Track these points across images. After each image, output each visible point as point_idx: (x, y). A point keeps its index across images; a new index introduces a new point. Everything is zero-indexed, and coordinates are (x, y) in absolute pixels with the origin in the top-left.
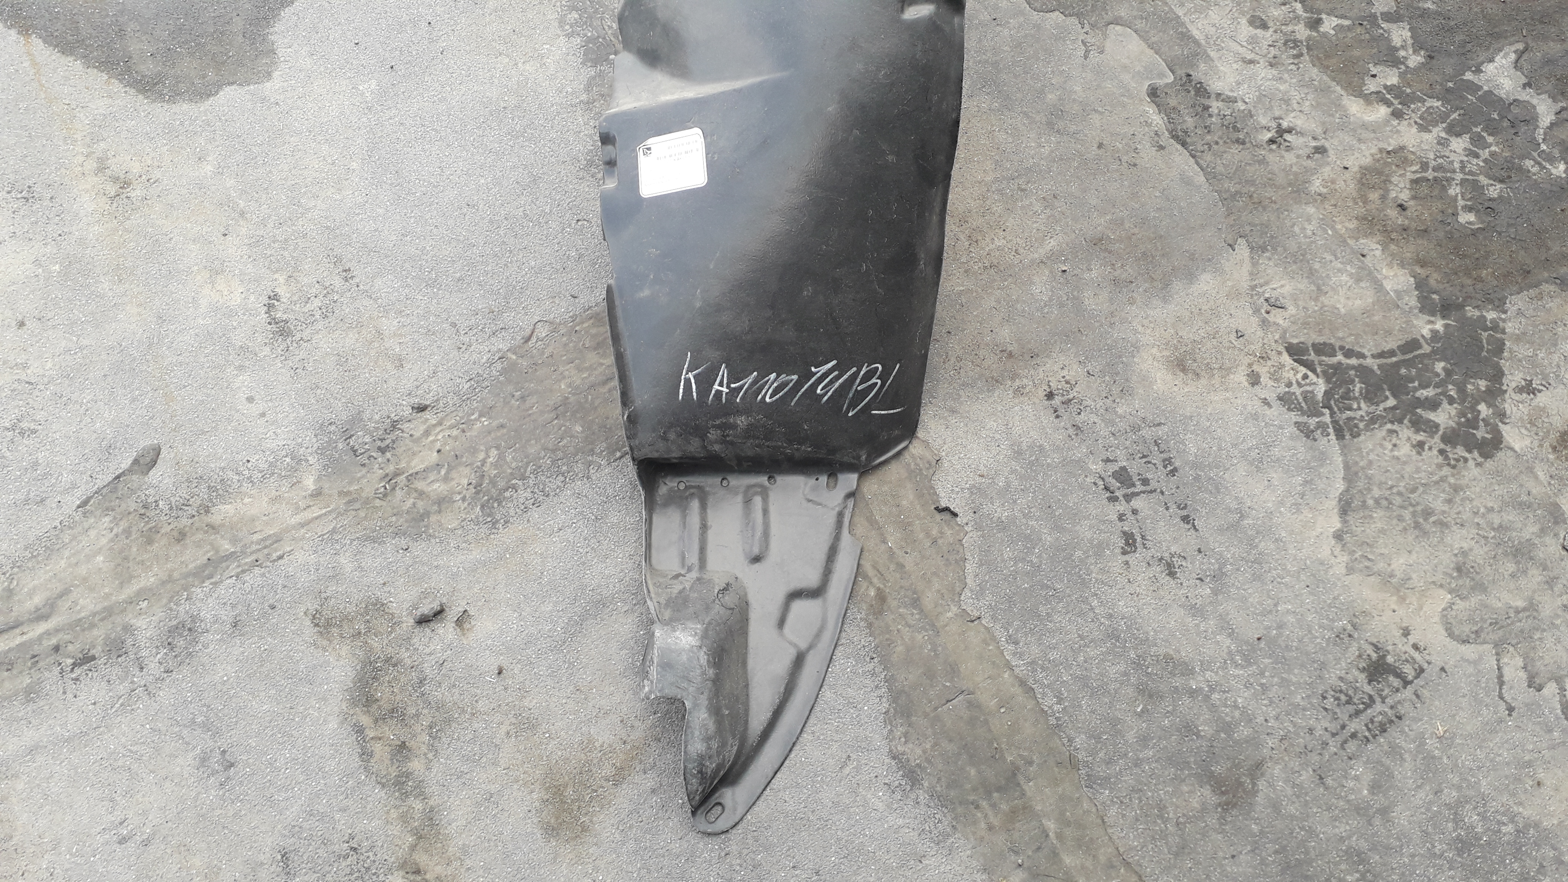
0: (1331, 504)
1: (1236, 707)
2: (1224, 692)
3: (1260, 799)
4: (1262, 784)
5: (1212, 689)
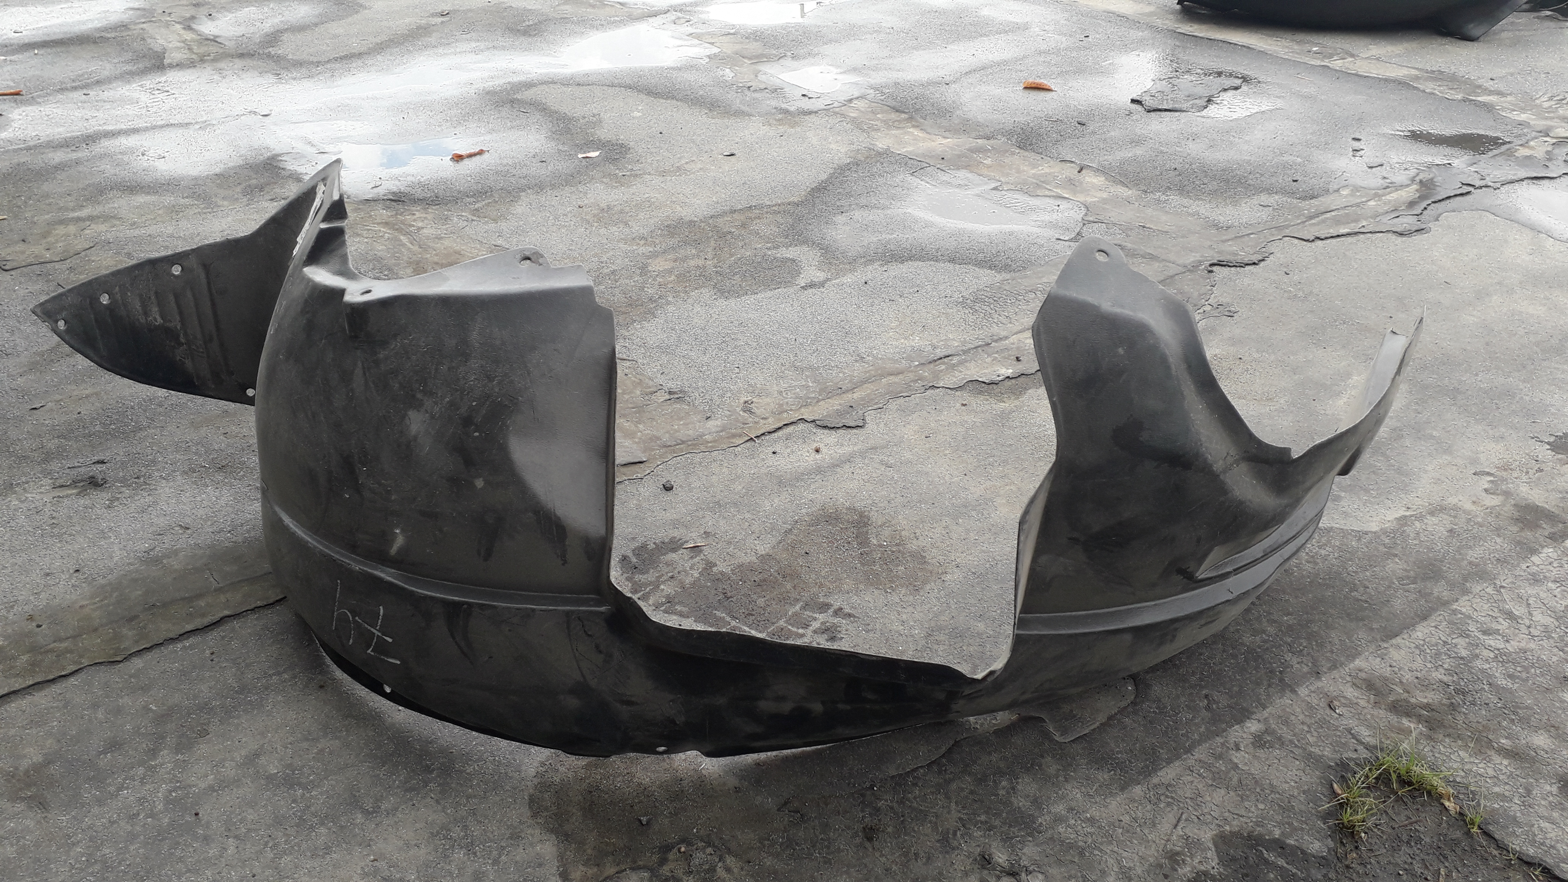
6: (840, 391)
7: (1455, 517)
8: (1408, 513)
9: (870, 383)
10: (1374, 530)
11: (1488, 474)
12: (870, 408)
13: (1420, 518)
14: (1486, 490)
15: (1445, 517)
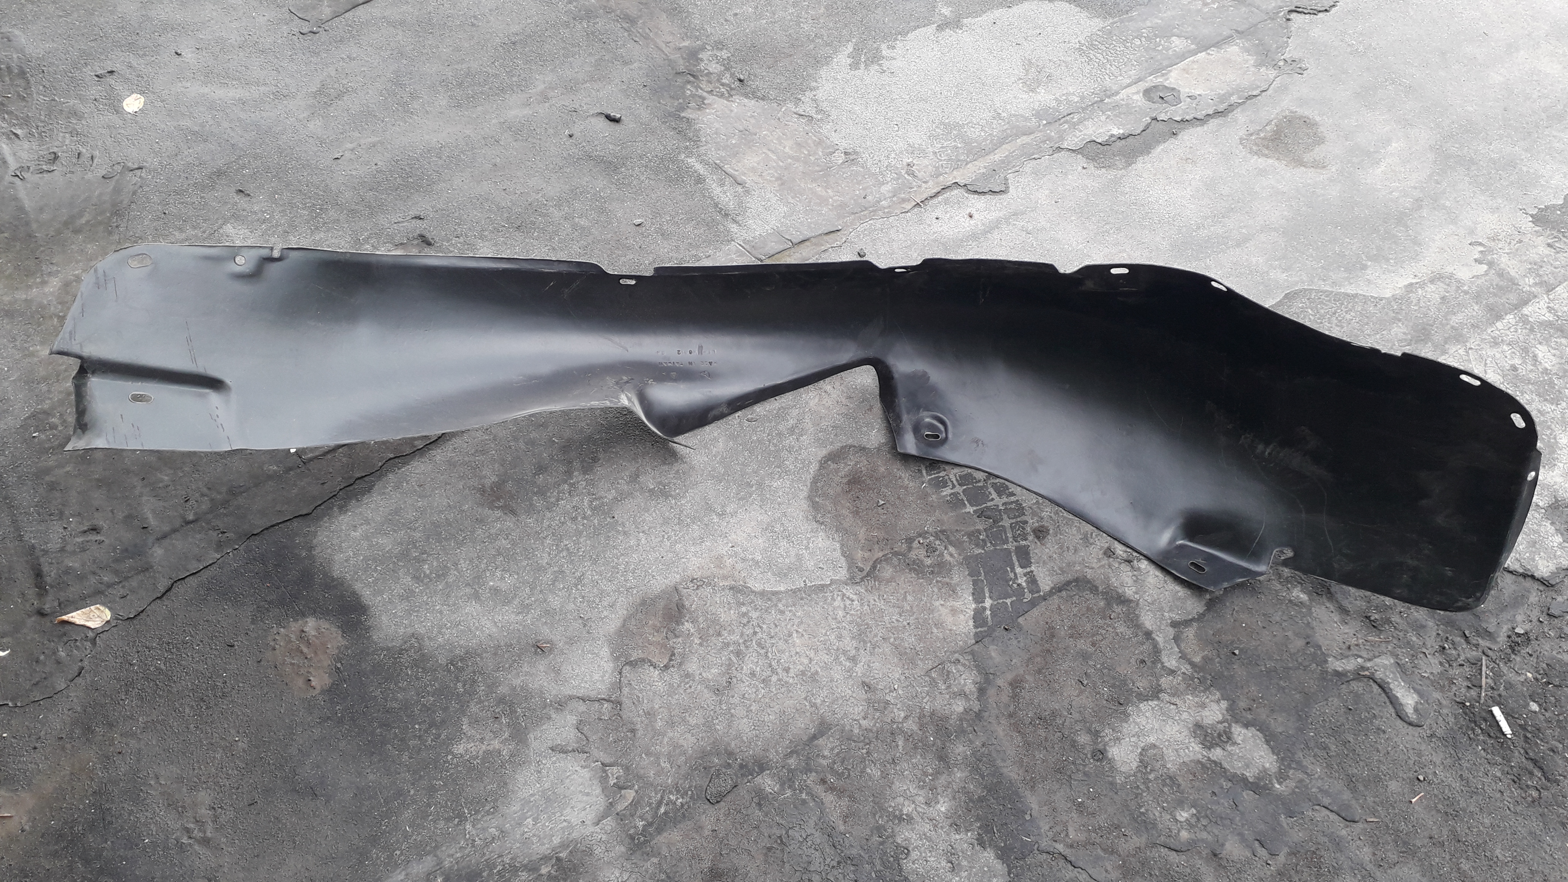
6: (983, 152)
7: (1448, 285)
8: (1414, 281)
9: (1007, 143)
10: (1387, 296)
11: (1480, 244)
12: (1010, 171)
13: (1422, 285)
14: (1476, 260)
15: (1442, 285)
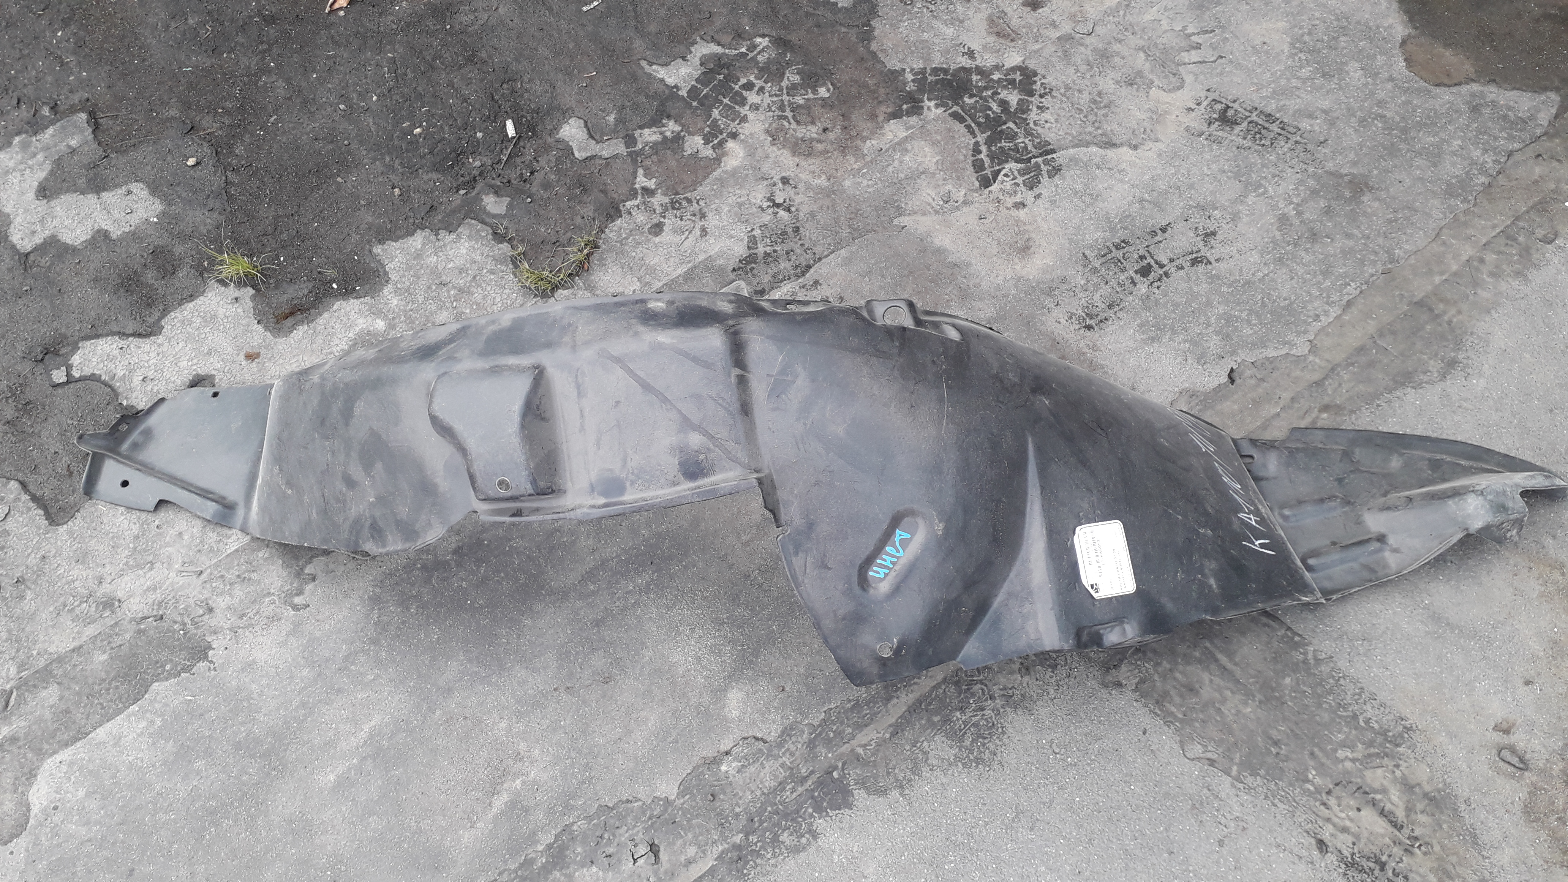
0: (1110, 153)
1: (1297, 189)
2: (1289, 196)
3: (1355, 171)
4: (1344, 171)
5: (1291, 203)
